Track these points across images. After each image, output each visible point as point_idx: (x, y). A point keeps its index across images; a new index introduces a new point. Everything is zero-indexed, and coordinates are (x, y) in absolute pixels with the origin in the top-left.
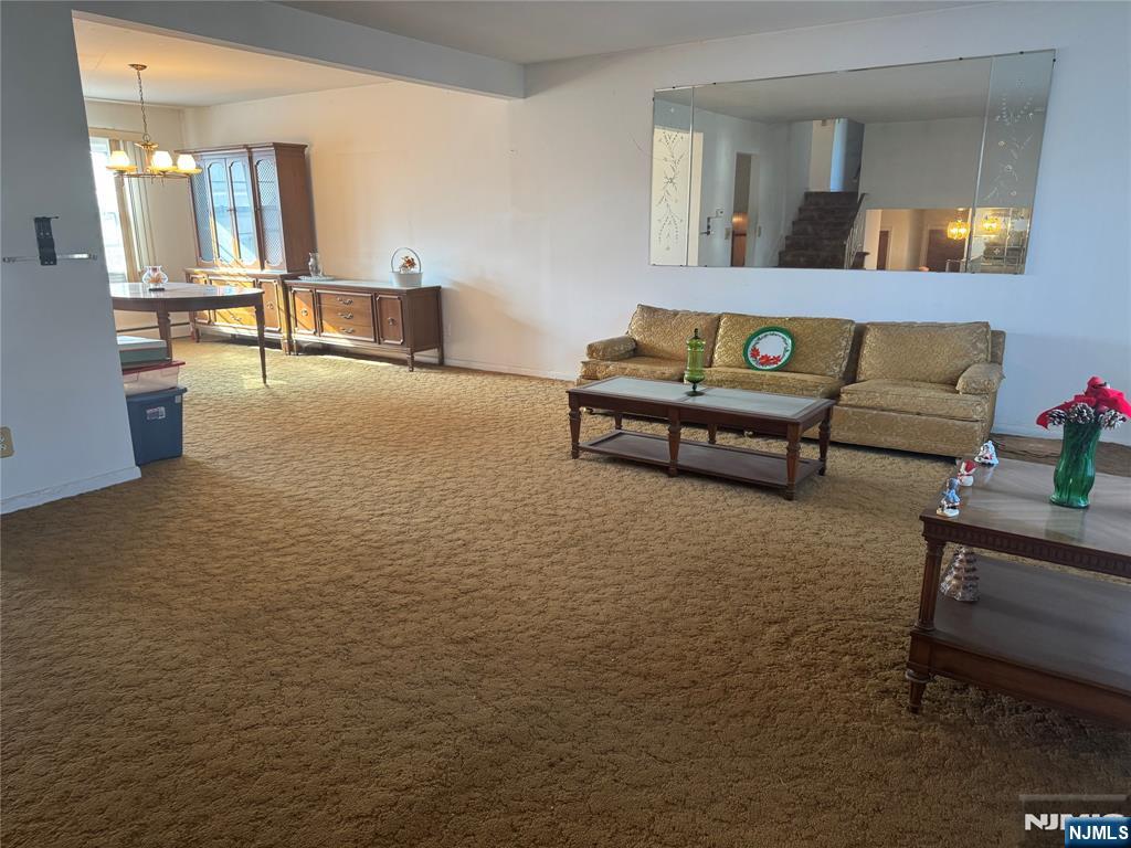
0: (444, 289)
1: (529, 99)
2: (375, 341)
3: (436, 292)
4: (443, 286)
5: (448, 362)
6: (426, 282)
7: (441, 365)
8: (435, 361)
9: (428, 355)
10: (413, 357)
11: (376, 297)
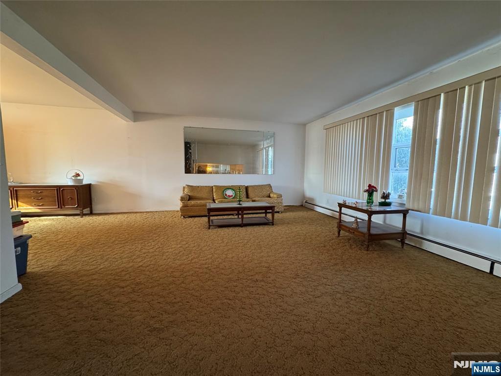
0: (93, 185)
1: (135, 123)
2: (59, 207)
3: (89, 186)
4: (92, 183)
5: (94, 212)
6: (85, 182)
7: (91, 213)
8: (89, 212)
9: (86, 211)
10: (83, 212)
11: (60, 188)
